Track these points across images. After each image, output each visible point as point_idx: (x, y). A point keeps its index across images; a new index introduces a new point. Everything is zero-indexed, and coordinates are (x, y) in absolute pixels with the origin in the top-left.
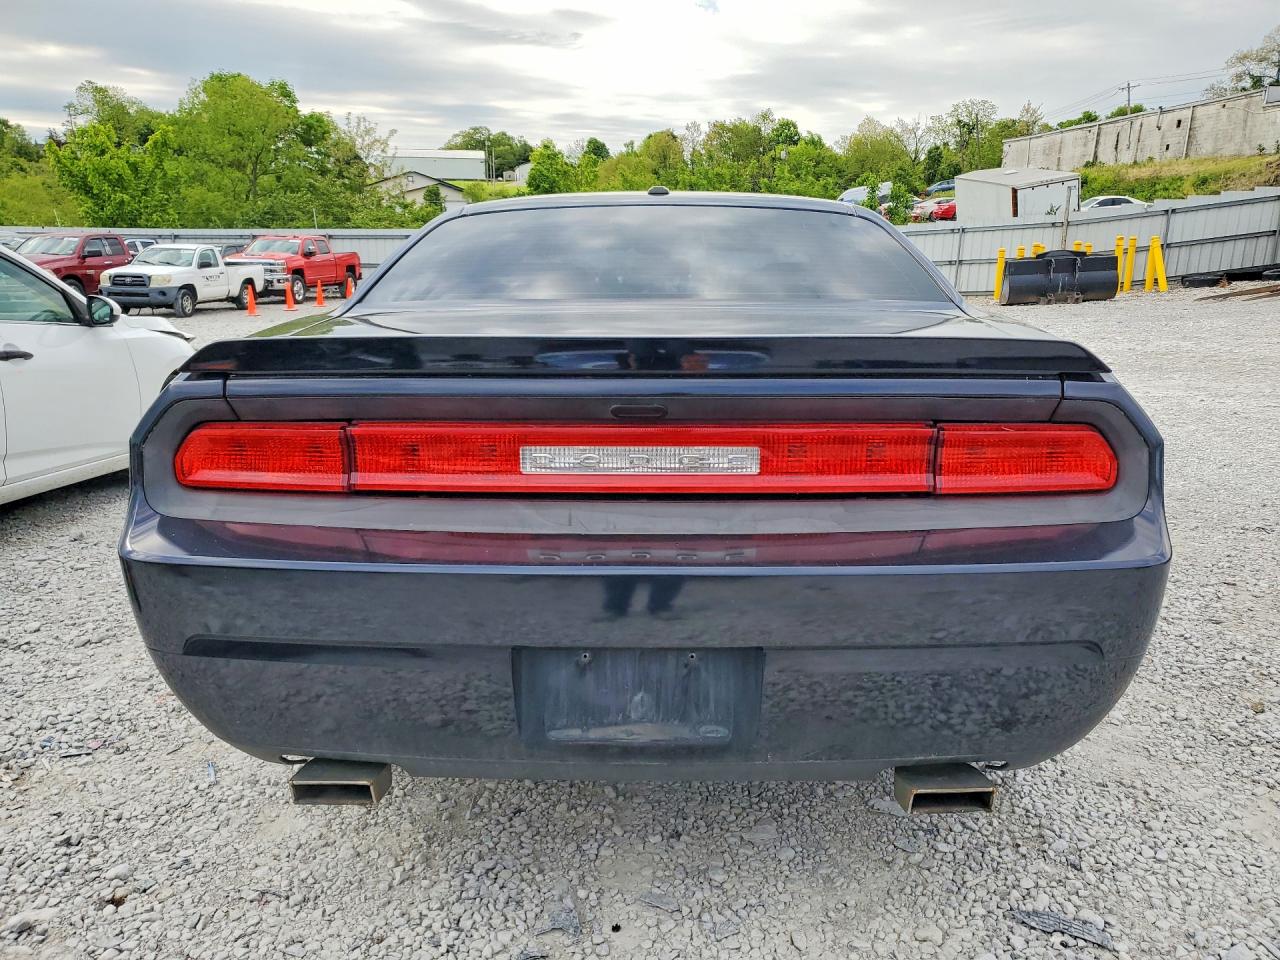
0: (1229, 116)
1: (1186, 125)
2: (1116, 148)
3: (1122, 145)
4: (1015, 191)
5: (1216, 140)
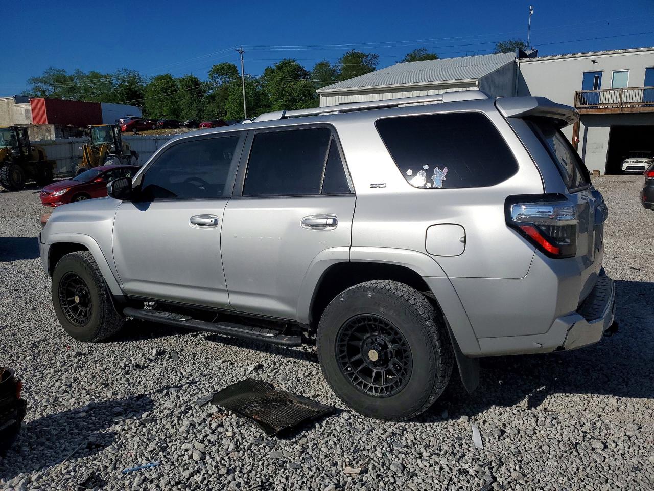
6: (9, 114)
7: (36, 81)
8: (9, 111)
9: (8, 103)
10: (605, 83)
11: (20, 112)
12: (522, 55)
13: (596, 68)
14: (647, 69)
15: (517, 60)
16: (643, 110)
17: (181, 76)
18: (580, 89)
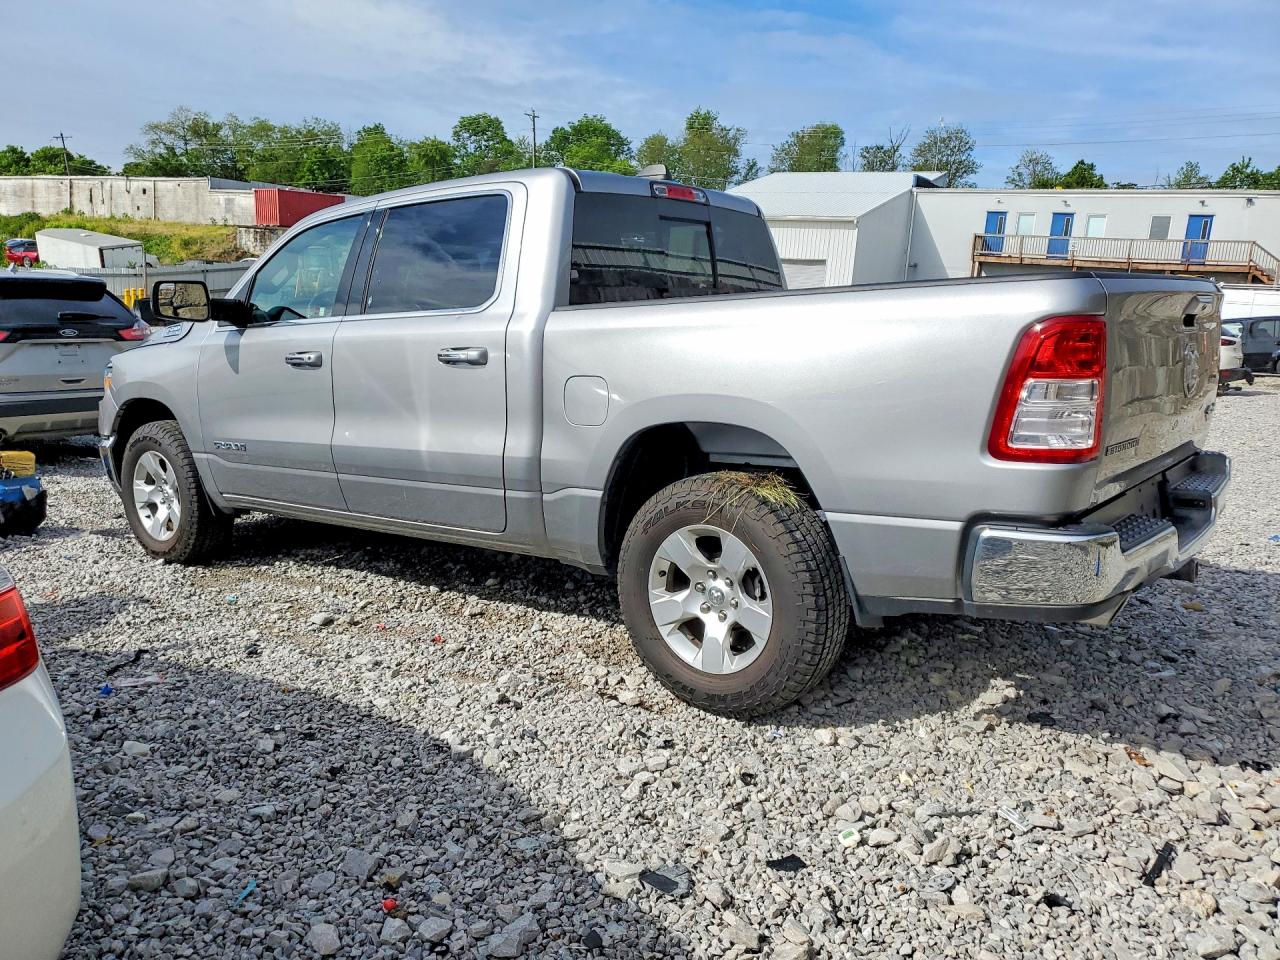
0: (184, 193)
1: (150, 193)
2: (91, 201)
3: (97, 199)
4: (101, 250)
5: (177, 209)
6: (197, 204)
7: (154, 128)
8: (197, 199)
9: (197, 188)
10: (1009, 228)
11: (217, 200)
12: (921, 183)
13: (1000, 208)
14: (1055, 214)
15: (914, 189)
16: (1042, 262)
17: (418, 139)
18: (981, 231)
